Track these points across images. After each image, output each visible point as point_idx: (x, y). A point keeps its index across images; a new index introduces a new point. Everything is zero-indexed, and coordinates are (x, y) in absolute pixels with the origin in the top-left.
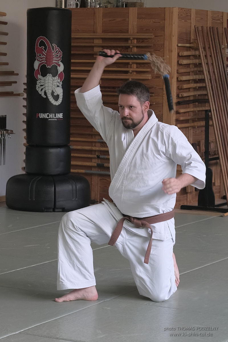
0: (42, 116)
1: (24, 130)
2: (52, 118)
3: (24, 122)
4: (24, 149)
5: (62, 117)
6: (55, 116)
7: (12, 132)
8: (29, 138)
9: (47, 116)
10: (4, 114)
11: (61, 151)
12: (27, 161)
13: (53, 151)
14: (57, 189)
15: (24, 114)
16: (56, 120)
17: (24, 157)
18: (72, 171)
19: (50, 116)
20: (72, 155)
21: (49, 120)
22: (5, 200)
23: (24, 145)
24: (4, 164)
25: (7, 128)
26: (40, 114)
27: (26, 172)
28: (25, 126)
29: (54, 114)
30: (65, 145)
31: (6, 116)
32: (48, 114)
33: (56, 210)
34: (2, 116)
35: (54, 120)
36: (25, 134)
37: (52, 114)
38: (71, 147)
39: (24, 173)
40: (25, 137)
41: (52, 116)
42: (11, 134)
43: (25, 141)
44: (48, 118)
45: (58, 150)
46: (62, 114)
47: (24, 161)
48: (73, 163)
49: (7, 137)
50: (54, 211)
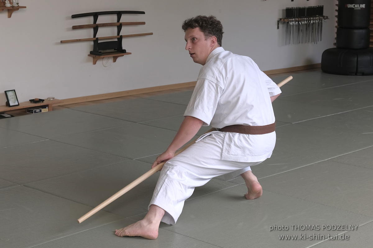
0: (350, 6)
1: (336, 16)
2: (357, 7)
3: (336, 10)
4: (336, 30)
5: (365, 7)
6: (359, 6)
7: (327, 18)
8: (339, 22)
9: (353, 6)
10: (322, 5)
11: (362, 31)
12: (337, 39)
13: (357, 31)
14: (359, 59)
15: (336, 5)
16: (360, 9)
17: (335, 36)
18: (370, 46)
19: (356, 6)
20: (371, 34)
21: (355, 9)
22: (320, 66)
23: (336, 27)
24: (321, 40)
25: (324, 15)
26: (348, 5)
27: (337, 46)
28: (337, 14)
29: (358, 5)
30: (366, 28)
31: (323, 6)
32: (354, 4)
33: (358, 74)
34: (320, 6)
35: (358, 9)
36: (336, 19)
37: (357, 5)
38: (371, 29)
39: (335, 47)
40: (336, 22)
41: (357, 6)
42: (326, 19)
43: (336, 24)
44: (354, 7)
45: (361, 31)
46: (365, 5)
47: (336, 38)
48: (371, 40)
49: (323, 21)
50: (356, 75)
